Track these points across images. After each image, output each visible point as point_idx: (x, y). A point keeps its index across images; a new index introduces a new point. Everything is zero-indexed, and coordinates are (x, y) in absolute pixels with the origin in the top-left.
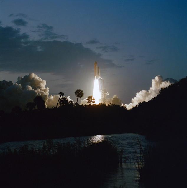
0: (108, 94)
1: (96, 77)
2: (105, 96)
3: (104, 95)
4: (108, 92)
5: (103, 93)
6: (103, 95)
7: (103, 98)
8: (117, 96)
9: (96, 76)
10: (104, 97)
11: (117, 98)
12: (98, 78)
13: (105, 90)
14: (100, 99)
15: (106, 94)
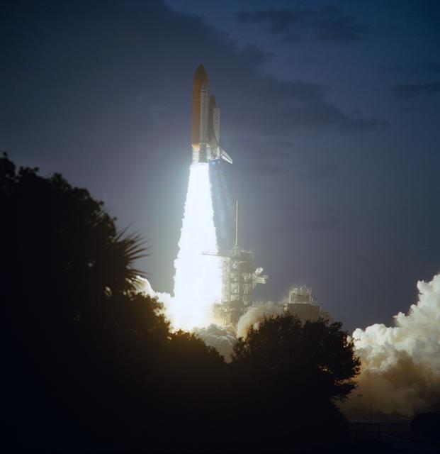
0: (263, 280)
1: (196, 150)
2: (246, 291)
3: (241, 281)
4: (260, 270)
5: (232, 275)
6: (232, 281)
7: (233, 298)
8: (309, 292)
9: (197, 142)
10: (241, 293)
11: (311, 300)
12: (209, 157)
13: (242, 257)
14: (217, 306)
15: (250, 281)
